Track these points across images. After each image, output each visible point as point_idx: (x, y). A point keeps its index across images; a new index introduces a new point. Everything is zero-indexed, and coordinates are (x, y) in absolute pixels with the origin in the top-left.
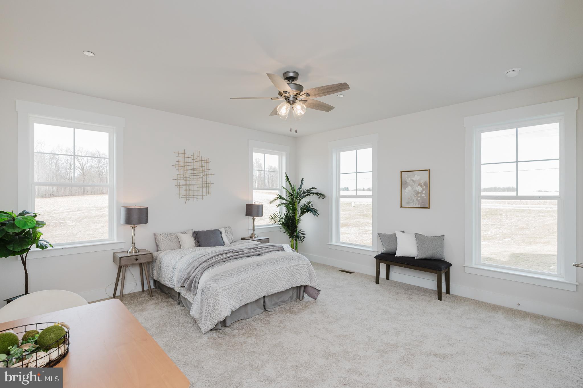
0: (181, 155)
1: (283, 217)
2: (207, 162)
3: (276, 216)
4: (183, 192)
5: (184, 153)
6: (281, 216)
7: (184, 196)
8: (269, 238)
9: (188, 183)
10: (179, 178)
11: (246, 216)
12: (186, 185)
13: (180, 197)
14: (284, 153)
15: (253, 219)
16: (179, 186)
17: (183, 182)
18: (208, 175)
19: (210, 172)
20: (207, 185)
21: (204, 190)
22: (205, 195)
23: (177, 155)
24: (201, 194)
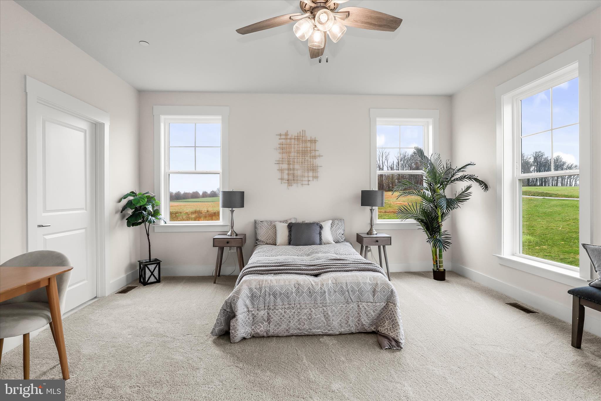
0: (283, 137)
1: (419, 211)
2: (314, 141)
3: (408, 210)
4: (286, 177)
5: (286, 134)
6: (415, 209)
7: (287, 182)
8: (390, 237)
9: (291, 167)
10: (280, 162)
11: (362, 205)
12: (289, 169)
13: (283, 182)
14: (431, 120)
15: (371, 210)
16: (281, 170)
17: (285, 166)
18: (315, 157)
19: (317, 153)
20: (314, 169)
21: (311, 174)
22: (312, 179)
23: (279, 137)
24: (306, 179)
